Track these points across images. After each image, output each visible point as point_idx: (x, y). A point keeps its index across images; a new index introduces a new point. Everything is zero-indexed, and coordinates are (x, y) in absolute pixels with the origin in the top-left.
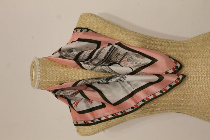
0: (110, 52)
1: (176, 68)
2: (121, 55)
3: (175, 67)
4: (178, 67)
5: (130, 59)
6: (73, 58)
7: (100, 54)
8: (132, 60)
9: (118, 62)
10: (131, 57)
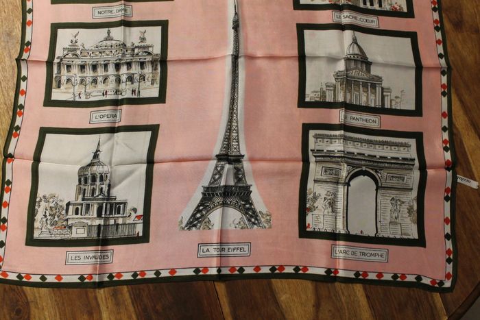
0: (400, 162)
1: (438, 284)
2: (401, 182)
3: (438, 281)
4: (444, 286)
5: (399, 203)
6: (351, 100)
7: (385, 147)
8: (398, 207)
9: (380, 184)
10: (403, 202)
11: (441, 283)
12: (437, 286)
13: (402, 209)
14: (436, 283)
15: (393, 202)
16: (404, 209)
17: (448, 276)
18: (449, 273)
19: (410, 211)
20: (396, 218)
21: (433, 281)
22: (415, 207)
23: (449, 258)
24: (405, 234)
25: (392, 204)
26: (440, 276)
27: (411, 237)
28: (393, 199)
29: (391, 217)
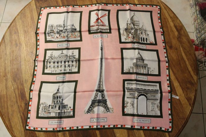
0: (154, 91)
2: (154, 97)
5: (154, 104)
6: (138, 71)
7: (149, 86)
9: (148, 98)
10: (155, 104)
11: (168, 129)
13: (155, 106)
17: (170, 127)
19: (157, 107)
21: (166, 129)
22: (159, 105)
23: (170, 121)
24: (156, 114)
26: (168, 127)
27: (158, 115)
28: (152, 103)
29: (152, 109)
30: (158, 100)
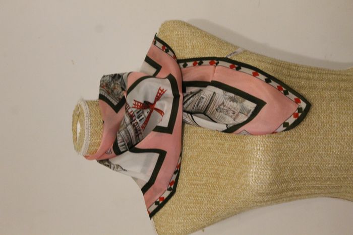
1: (299, 112)
2: (205, 99)
5: (222, 107)
8: (225, 108)
9: (202, 111)
10: (223, 103)
11: (300, 109)
12: (300, 114)
13: (229, 106)
14: (297, 114)
15: (219, 110)
16: (230, 104)
17: (297, 101)
18: (295, 99)
19: (233, 100)
20: (234, 113)
21: (295, 115)
22: (232, 95)
23: (284, 91)
24: (248, 113)
25: (220, 112)
26: (294, 108)
27: (253, 110)
28: (217, 110)
29: (231, 117)
30: (214, 93)
